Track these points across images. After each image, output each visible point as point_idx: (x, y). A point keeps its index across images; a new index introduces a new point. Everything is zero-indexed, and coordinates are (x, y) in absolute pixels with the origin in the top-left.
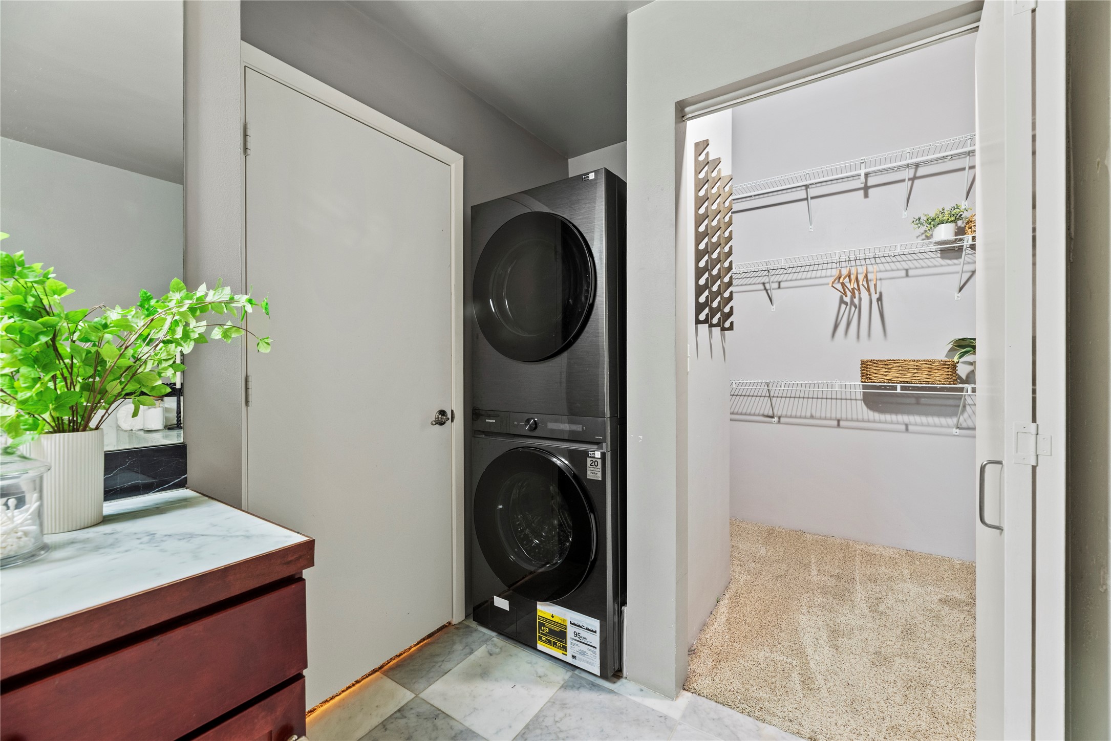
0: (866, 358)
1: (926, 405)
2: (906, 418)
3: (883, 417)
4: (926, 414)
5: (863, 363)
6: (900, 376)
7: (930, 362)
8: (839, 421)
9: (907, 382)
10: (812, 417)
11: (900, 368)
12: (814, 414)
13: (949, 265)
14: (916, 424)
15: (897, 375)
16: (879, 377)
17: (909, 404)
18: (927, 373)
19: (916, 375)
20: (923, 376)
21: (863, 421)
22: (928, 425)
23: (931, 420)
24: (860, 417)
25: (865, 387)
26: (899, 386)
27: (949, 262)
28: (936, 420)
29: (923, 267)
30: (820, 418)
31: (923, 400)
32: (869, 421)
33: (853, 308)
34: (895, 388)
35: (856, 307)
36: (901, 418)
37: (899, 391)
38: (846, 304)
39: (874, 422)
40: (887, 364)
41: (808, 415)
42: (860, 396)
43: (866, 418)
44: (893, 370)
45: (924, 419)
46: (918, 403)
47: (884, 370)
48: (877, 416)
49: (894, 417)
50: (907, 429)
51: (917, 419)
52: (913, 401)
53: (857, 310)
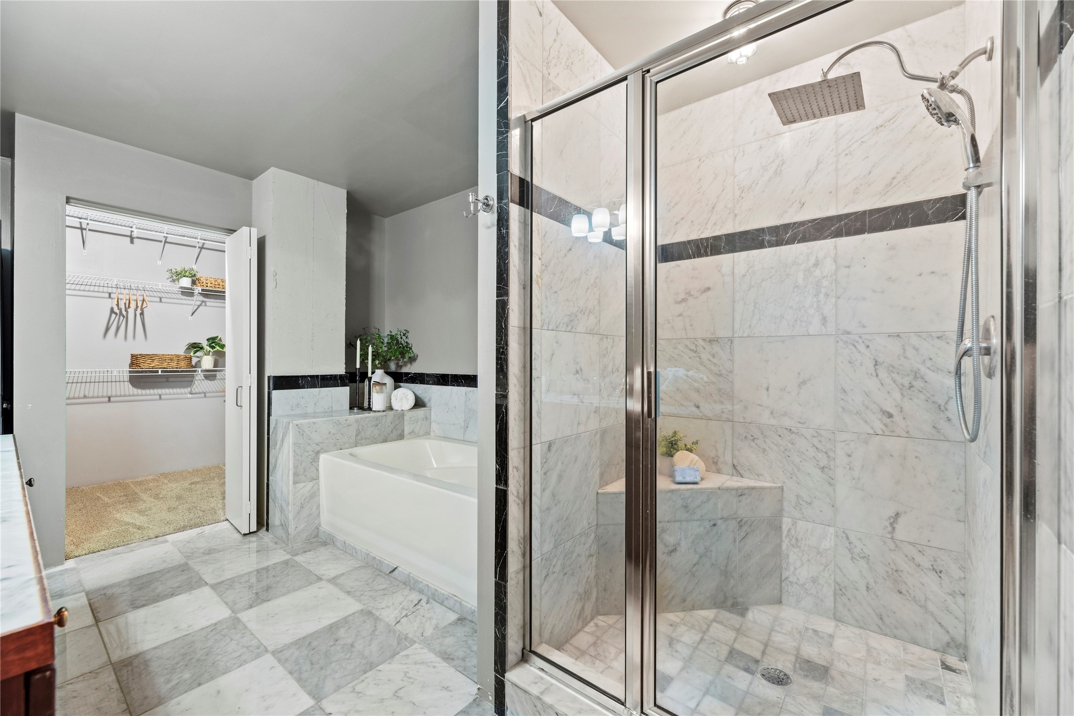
0: (135, 353)
1: (171, 382)
2: (160, 391)
3: (144, 392)
4: (172, 387)
5: (132, 356)
6: (160, 364)
7: (178, 356)
8: (109, 398)
9: (165, 368)
10: (85, 397)
11: (160, 360)
12: (87, 394)
13: (186, 299)
14: (166, 394)
15: (158, 364)
16: (145, 366)
17: (163, 382)
18: (176, 362)
19: (170, 363)
20: (174, 364)
21: (129, 396)
22: (174, 394)
23: (175, 391)
24: (127, 393)
25: (130, 372)
26: (160, 370)
27: (186, 298)
28: (179, 390)
29: (170, 298)
30: (93, 397)
31: (171, 379)
32: (134, 395)
33: (122, 318)
34: (157, 372)
35: (124, 317)
36: (156, 391)
37: (160, 373)
38: (116, 314)
39: (138, 395)
40: (152, 357)
41: (82, 395)
42: (127, 379)
43: (131, 393)
44: (156, 361)
45: (171, 391)
46: (167, 381)
47: (149, 360)
48: (140, 391)
49: (152, 391)
50: (160, 398)
51: (167, 391)
52: (164, 380)
53: (125, 319)
